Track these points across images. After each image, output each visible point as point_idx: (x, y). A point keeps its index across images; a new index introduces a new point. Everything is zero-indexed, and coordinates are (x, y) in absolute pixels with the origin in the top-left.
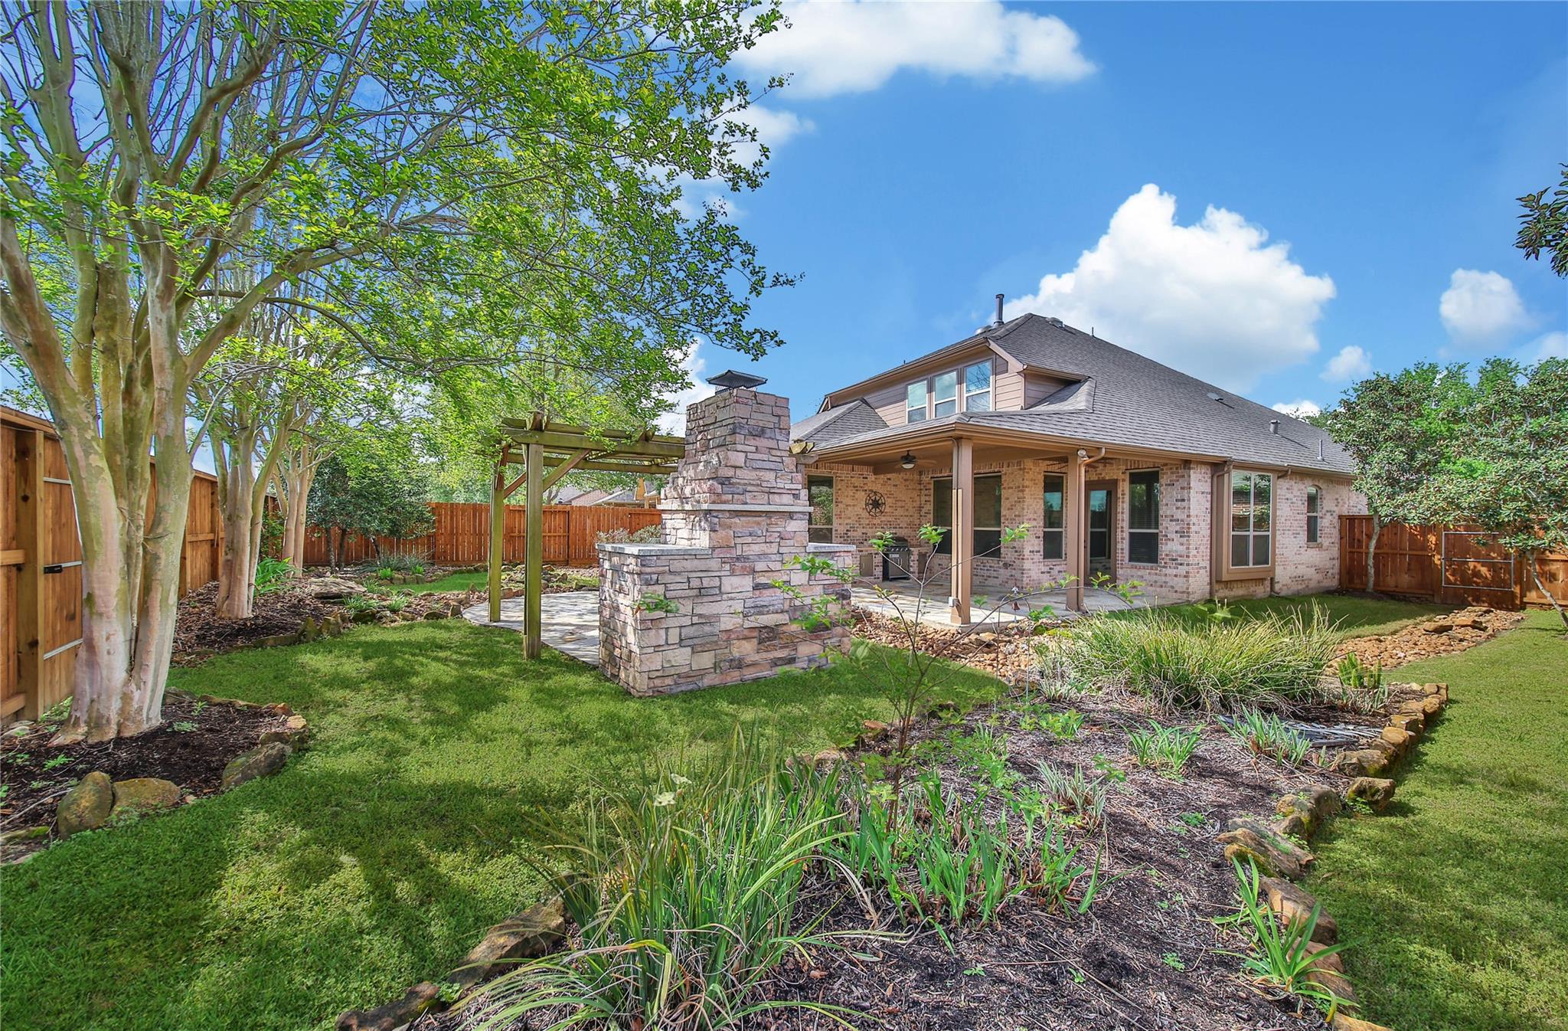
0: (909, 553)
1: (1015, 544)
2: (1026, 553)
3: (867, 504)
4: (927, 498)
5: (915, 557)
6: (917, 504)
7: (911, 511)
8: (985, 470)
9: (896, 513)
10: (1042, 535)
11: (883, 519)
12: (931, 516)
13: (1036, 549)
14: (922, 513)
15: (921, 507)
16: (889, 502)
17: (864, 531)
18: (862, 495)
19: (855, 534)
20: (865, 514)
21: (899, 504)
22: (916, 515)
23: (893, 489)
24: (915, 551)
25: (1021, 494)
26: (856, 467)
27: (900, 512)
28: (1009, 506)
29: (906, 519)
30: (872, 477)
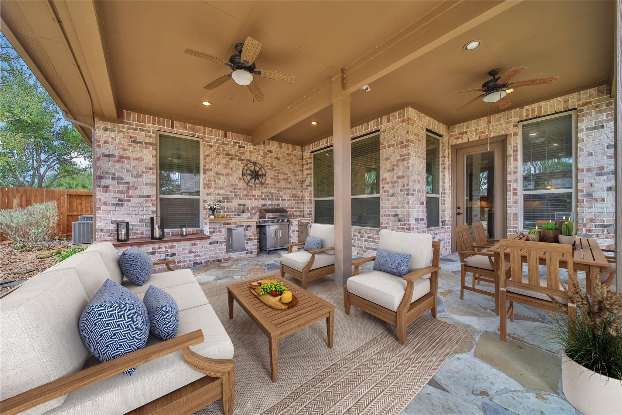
0: (289, 223)
1: (398, 212)
2: (412, 221)
3: (244, 174)
4: (308, 172)
5: (295, 227)
6: (300, 178)
7: (294, 185)
8: (361, 130)
9: (279, 185)
10: (425, 200)
11: (265, 190)
12: (312, 188)
13: (420, 216)
14: (305, 187)
15: (303, 181)
16: (271, 173)
17: (241, 202)
18: (237, 164)
19: (229, 205)
20: (241, 184)
21: (282, 176)
22: (299, 188)
23: (275, 162)
24: (295, 222)
25: (404, 151)
26: (229, 134)
27: (282, 184)
28: (389, 166)
29: (289, 191)
30: (250, 147)
